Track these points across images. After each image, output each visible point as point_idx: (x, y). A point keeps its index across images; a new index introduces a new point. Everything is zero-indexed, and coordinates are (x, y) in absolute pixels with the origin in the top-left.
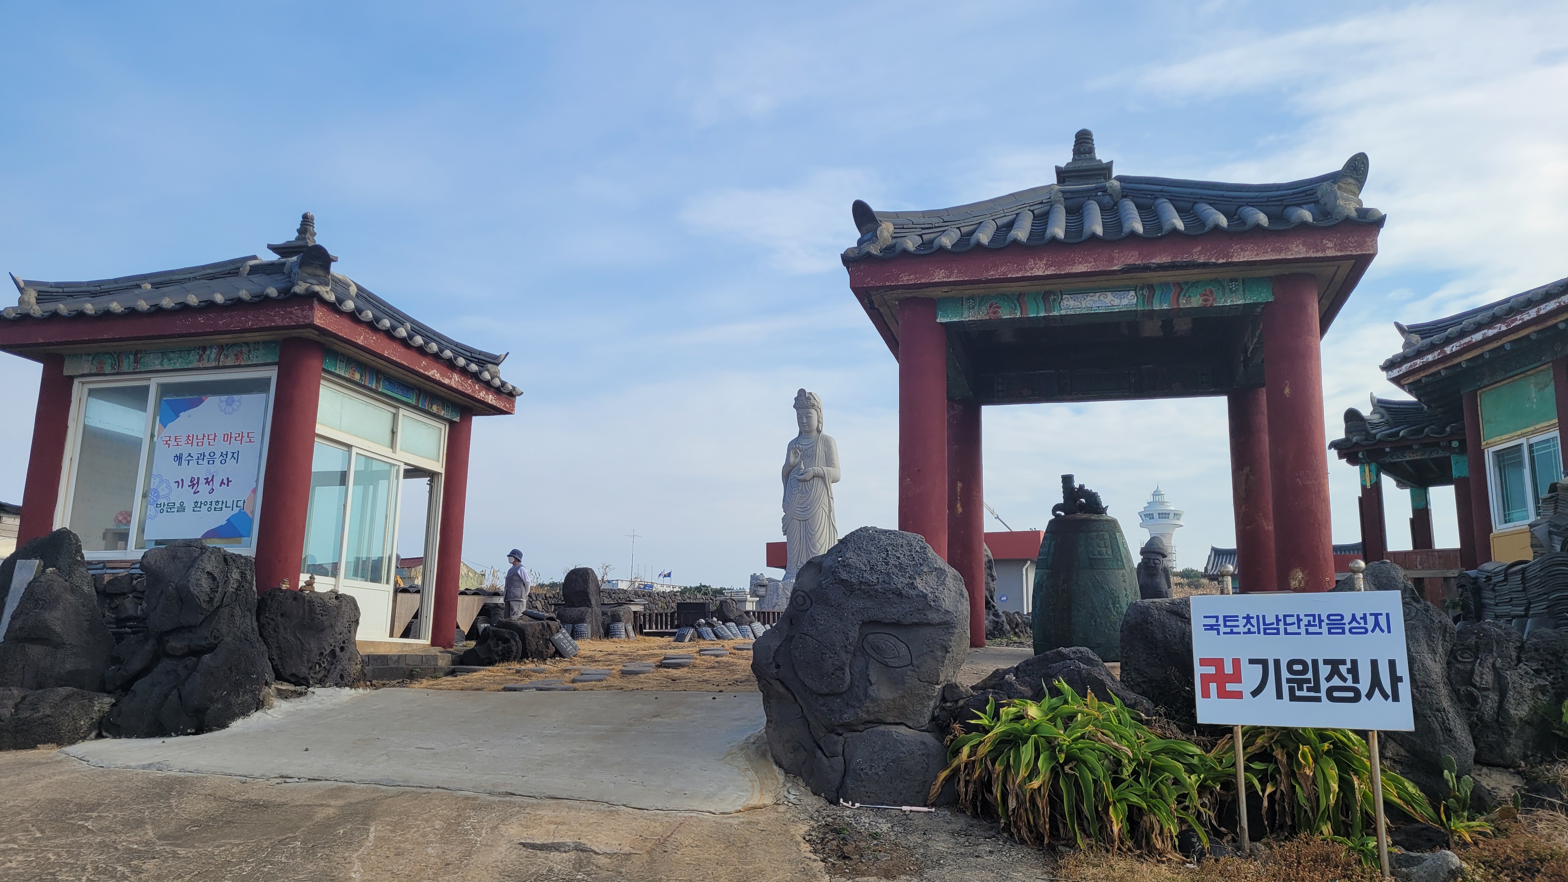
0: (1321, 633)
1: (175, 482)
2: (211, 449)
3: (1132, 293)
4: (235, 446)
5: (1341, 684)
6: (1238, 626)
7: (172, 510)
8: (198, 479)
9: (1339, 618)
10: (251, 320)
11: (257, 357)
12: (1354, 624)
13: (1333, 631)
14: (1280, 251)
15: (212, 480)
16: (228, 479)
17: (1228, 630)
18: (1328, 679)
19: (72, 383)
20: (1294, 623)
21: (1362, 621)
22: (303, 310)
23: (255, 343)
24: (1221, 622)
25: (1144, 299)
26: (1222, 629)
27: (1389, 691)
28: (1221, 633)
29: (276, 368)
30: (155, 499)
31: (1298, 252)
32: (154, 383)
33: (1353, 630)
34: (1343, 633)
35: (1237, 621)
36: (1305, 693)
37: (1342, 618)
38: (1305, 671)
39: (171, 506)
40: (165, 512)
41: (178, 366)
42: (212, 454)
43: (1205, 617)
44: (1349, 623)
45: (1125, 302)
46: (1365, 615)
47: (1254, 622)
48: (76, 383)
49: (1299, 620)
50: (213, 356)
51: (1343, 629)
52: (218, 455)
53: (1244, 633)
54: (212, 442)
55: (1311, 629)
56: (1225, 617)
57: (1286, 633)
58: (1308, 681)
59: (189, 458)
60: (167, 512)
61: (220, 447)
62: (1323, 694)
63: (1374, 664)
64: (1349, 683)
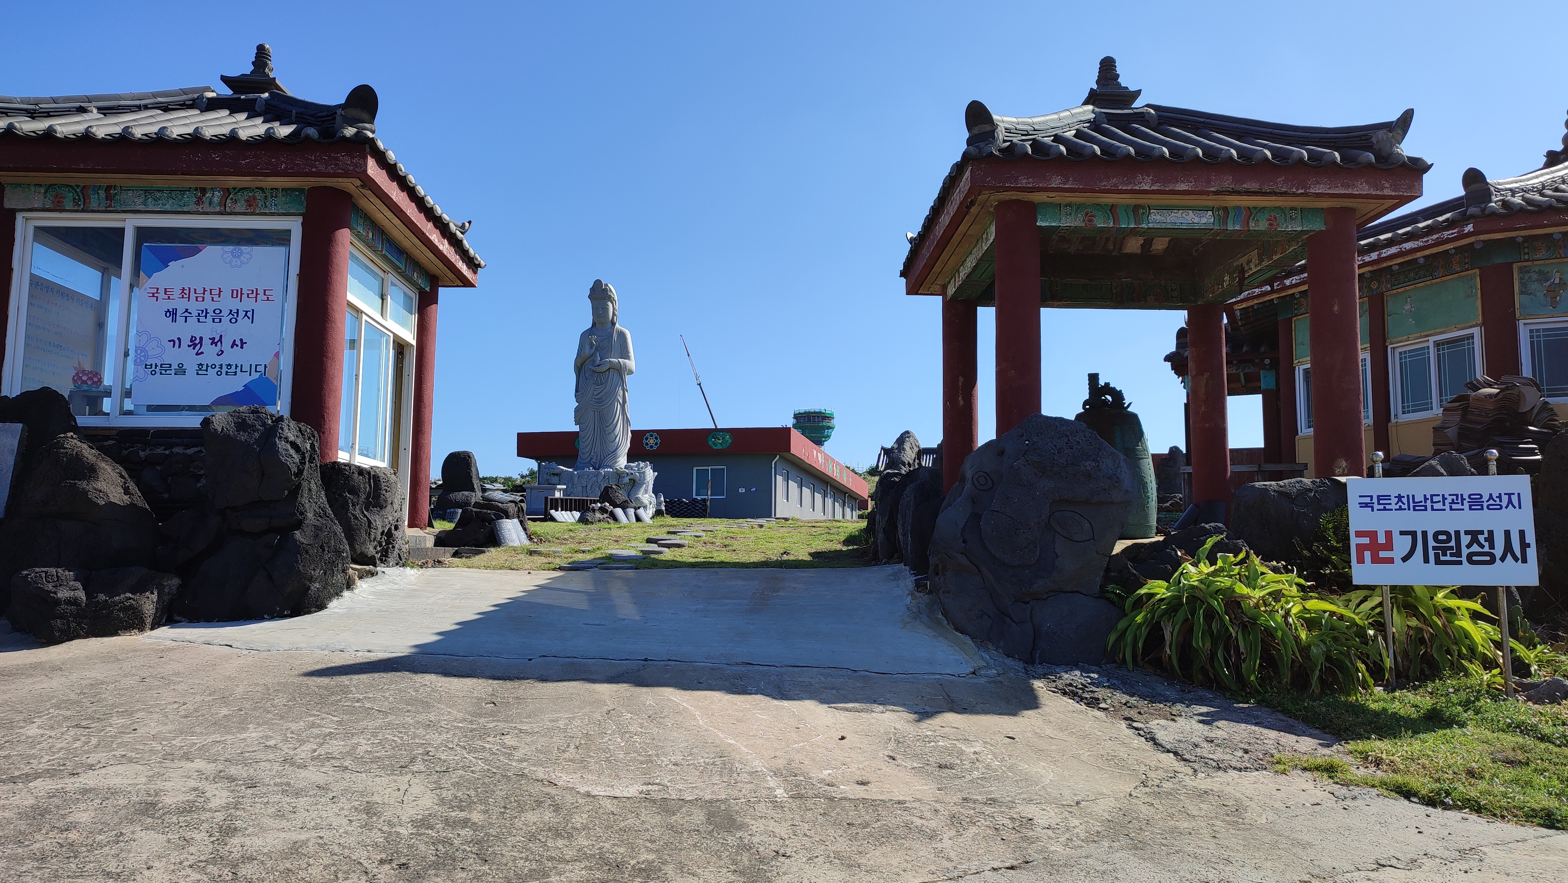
0: (1463, 510)
1: (170, 341)
2: (216, 305)
3: (1210, 213)
4: (247, 304)
5: (1480, 550)
6: (1390, 504)
7: (168, 372)
8: (201, 338)
9: (1479, 497)
10: (284, 162)
11: (275, 205)
12: (1491, 502)
13: (1473, 507)
14: (1347, 186)
15: (220, 340)
16: (241, 340)
17: (1382, 507)
18: (1469, 546)
19: (14, 219)
20: (1440, 501)
21: (1498, 500)
22: (353, 157)
23: (272, 189)
24: (1375, 500)
25: (1219, 219)
26: (1376, 506)
27: (1518, 554)
28: (1375, 509)
29: (300, 219)
30: (143, 359)
31: (1362, 189)
32: (130, 224)
33: (1490, 507)
34: (1482, 509)
35: (1390, 499)
36: (1448, 558)
37: (1481, 497)
38: (1449, 540)
39: (165, 368)
40: (158, 374)
41: (168, 207)
42: (217, 311)
43: (1360, 496)
44: (1487, 501)
45: (1204, 220)
46: (1500, 494)
47: (1405, 500)
48: (20, 217)
49: (1444, 499)
50: (216, 200)
51: (1482, 506)
52: (225, 312)
53: (1396, 510)
54: (216, 298)
55: (1454, 506)
56: (1378, 496)
57: (1433, 509)
58: (1451, 548)
59: (186, 314)
60: (161, 374)
61: (227, 304)
62: (1464, 559)
63: (1507, 533)
64: (1486, 549)
